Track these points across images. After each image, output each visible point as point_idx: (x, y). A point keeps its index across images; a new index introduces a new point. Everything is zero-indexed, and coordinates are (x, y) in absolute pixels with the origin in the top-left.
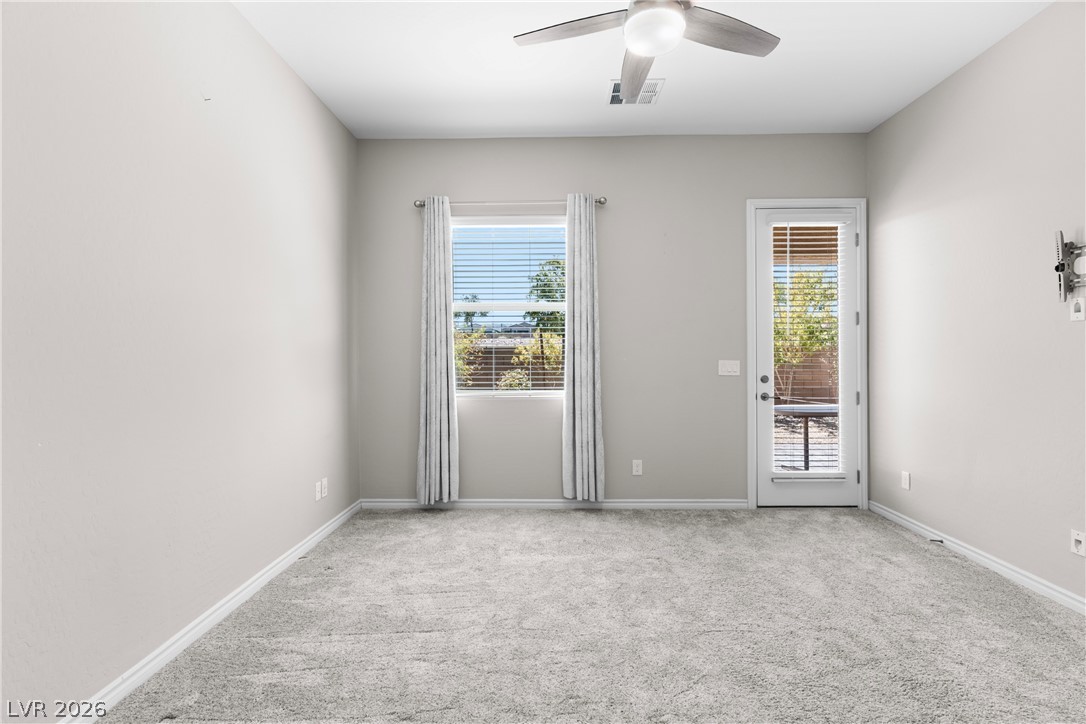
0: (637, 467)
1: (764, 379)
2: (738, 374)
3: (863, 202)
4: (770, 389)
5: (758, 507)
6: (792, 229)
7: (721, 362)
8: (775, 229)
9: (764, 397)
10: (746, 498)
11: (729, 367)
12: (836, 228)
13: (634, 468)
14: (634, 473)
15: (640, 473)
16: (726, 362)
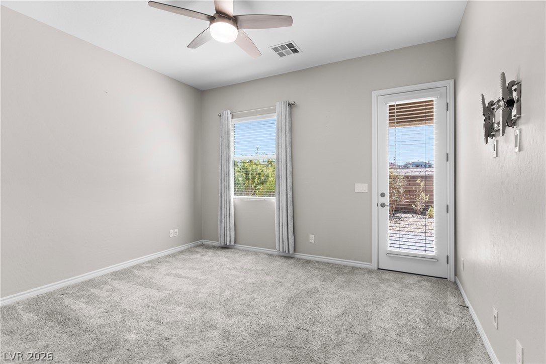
0: (312, 238)
1: (383, 195)
2: (367, 191)
3: (452, 82)
4: (387, 200)
5: (379, 269)
6: (397, 105)
7: (356, 185)
8: (390, 106)
9: (383, 205)
10: (372, 263)
11: (361, 188)
12: (432, 101)
13: (310, 239)
14: (310, 241)
15: (313, 242)
16: (360, 184)
